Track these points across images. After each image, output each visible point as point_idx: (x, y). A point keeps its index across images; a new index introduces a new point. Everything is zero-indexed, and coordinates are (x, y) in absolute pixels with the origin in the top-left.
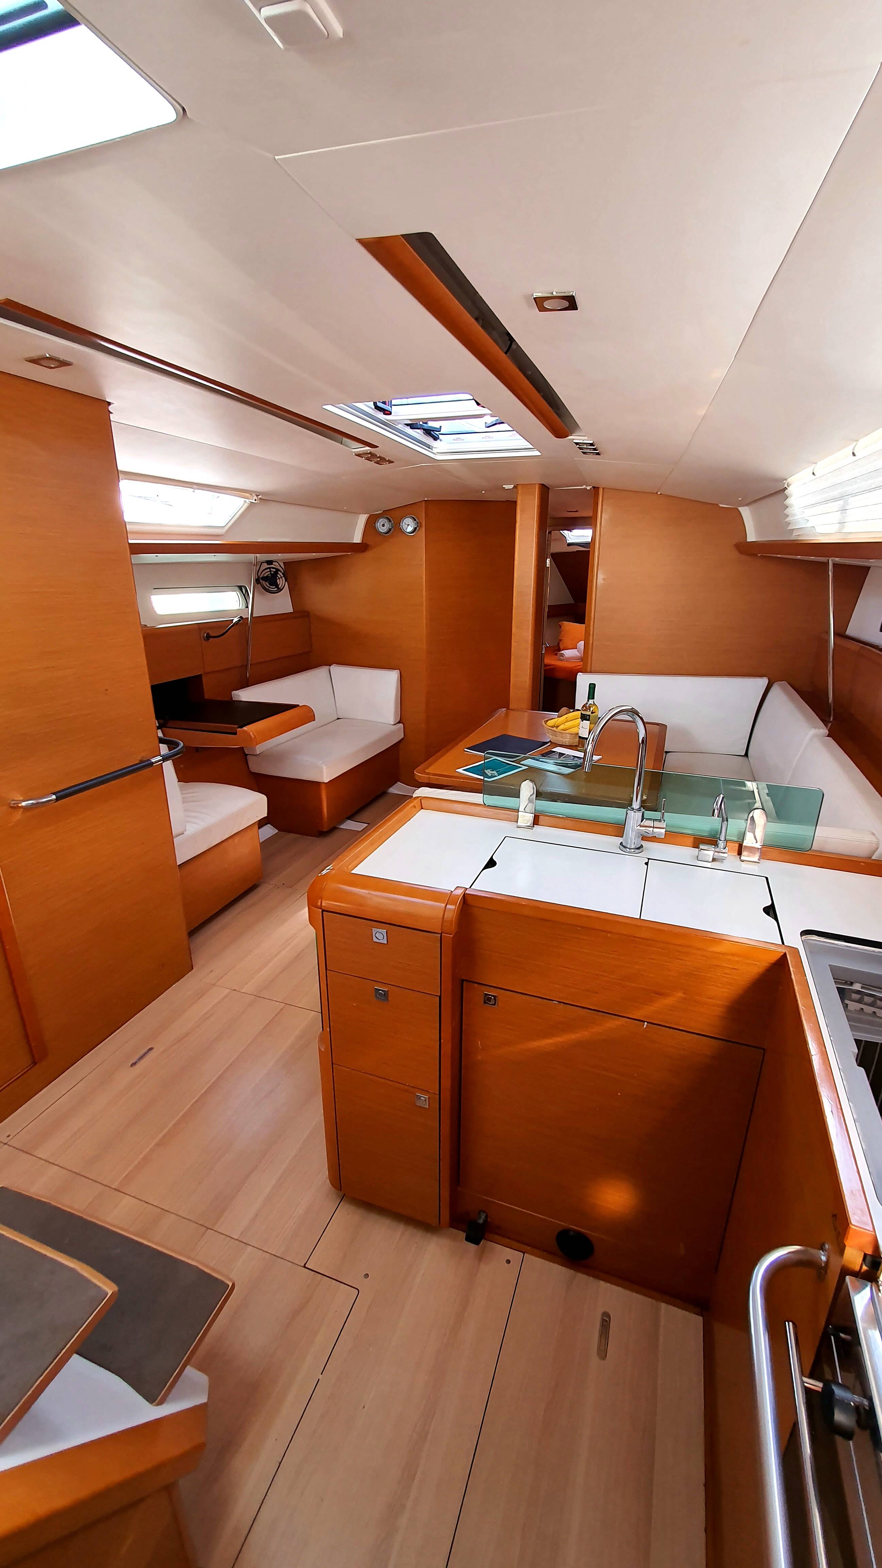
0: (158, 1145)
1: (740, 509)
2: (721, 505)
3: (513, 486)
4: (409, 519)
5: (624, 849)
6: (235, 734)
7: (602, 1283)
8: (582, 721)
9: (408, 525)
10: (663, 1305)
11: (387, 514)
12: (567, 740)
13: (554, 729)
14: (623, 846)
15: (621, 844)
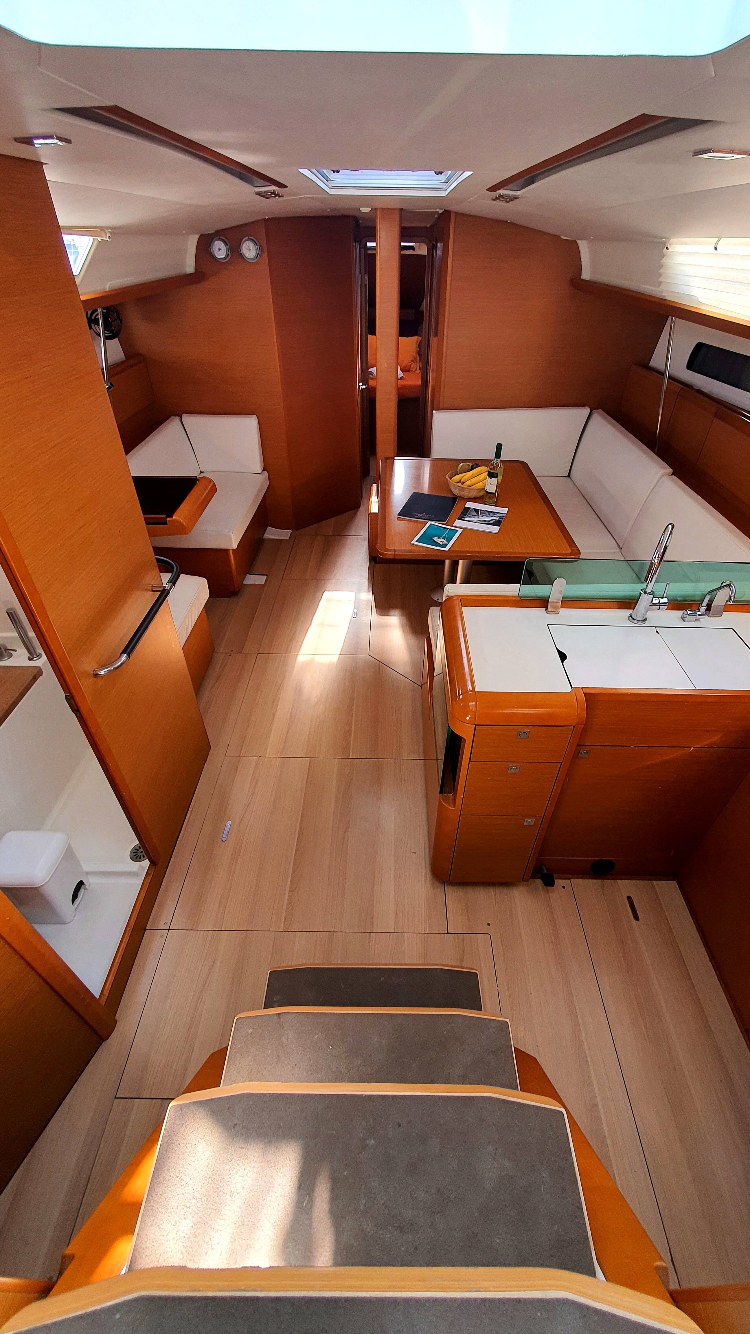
0: (291, 891)
1: (579, 242)
2: (563, 237)
3: (370, 209)
4: (247, 242)
5: (633, 621)
6: (166, 523)
7: (619, 881)
8: (491, 478)
9: (249, 250)
10: (655, 882)
11: (220, 234)
12: (473, 494)
13: (459, 484)
14: (631, 617)
15: (631, 616)
